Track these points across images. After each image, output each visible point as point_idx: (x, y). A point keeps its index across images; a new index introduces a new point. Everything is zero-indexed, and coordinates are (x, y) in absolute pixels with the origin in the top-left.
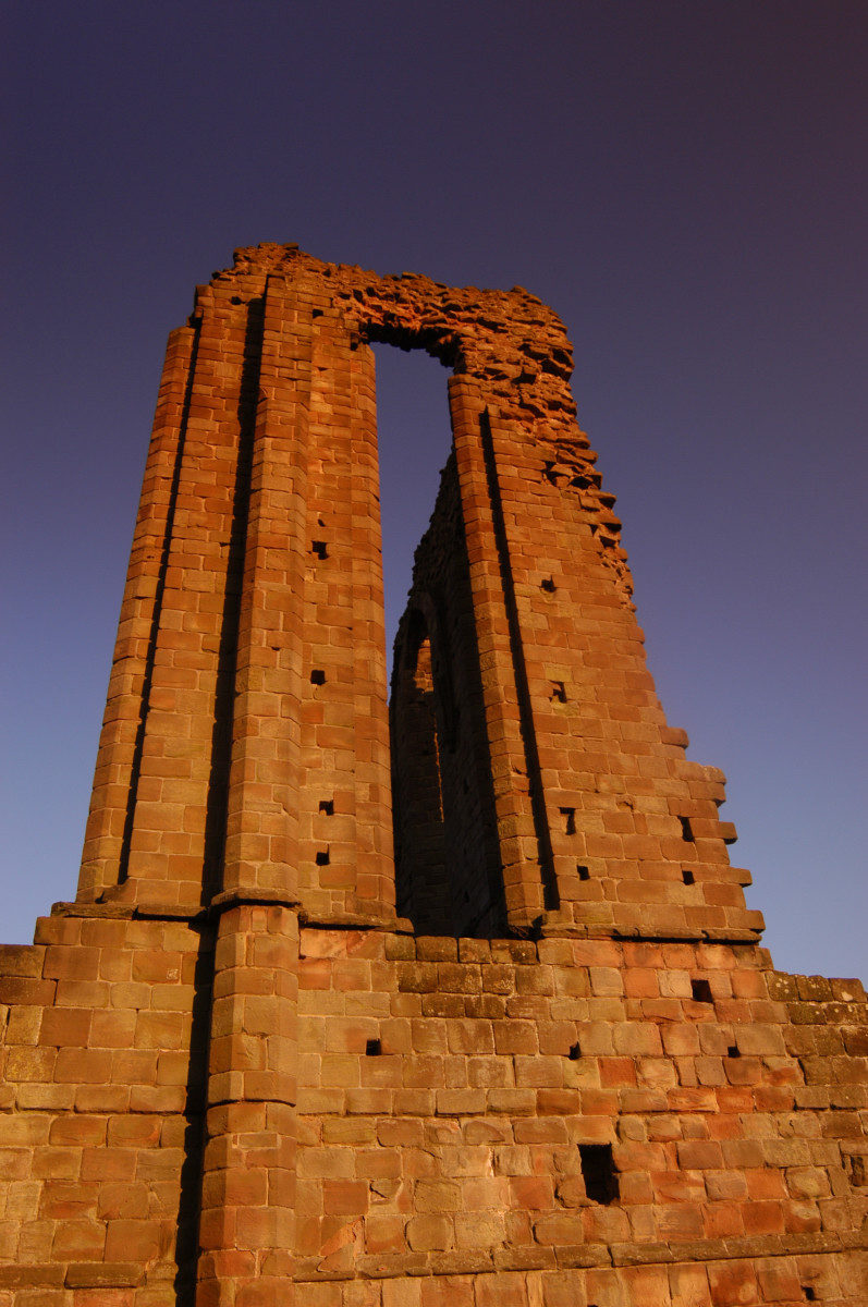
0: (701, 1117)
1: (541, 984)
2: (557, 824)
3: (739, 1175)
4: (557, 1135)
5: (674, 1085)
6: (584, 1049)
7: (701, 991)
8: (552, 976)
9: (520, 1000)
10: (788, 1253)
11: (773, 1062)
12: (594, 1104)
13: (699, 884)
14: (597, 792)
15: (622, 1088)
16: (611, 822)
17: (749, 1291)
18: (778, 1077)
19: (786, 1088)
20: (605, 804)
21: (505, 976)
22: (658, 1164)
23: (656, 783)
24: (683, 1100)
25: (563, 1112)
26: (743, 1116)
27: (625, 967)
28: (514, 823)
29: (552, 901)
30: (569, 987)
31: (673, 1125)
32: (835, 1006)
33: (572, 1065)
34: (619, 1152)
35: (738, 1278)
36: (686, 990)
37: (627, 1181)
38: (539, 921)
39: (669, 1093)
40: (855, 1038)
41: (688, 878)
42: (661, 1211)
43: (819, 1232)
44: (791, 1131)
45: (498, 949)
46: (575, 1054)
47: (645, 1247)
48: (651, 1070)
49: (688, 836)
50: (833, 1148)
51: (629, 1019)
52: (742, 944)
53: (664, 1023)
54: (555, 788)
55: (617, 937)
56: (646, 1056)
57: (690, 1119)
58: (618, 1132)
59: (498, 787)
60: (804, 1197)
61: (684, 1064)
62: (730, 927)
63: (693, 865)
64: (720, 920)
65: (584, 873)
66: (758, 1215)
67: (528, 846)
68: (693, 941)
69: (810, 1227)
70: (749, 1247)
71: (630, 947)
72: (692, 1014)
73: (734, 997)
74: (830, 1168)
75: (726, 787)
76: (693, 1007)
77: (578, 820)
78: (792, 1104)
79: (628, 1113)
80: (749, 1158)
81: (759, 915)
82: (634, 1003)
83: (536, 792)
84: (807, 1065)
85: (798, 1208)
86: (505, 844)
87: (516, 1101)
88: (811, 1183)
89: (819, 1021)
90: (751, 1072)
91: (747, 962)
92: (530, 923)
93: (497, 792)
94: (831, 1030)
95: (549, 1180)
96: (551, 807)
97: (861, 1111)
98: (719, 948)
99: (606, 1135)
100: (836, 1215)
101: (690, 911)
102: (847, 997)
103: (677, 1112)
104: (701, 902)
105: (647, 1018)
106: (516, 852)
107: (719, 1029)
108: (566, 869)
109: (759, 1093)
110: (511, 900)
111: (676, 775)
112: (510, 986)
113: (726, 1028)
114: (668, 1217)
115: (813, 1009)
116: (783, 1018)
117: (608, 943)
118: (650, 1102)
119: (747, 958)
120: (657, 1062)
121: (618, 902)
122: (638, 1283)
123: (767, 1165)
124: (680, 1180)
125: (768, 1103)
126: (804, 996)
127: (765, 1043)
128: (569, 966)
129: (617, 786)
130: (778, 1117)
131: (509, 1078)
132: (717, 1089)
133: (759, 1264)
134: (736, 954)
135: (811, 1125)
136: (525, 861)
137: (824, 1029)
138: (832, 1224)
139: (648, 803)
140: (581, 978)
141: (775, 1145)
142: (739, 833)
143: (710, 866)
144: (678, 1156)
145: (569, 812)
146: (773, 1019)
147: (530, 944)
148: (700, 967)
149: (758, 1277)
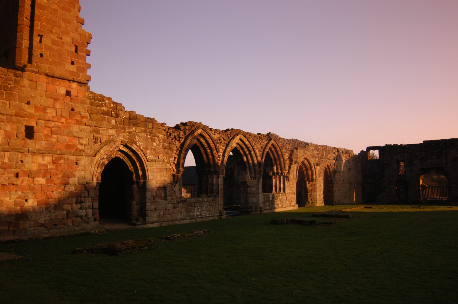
0: (60, 124)
1: (21, 84)
2: (36, 39)
3: (66, 138)
4: (19, 122)
5: (54, 115)
6: (31, 102)
7: (68, 93)
8: (25, 82)
9: (14, 87)
10: (74, 155)
11: (83, 113)
12: (31, 116)
13: (75, 65)
14: (51, 32)
15: (42, 113)
16: (54, 42)
17: (62, 161)
18: (83, 117)
19: (84, 120)
20: (53, 36)
21: (11, 80)
22: (46, 132)
23: (71, 33)
24: (56, 119)
25: (22, 117)
26: (71, 125)
27: (48, 83)
28: (22, 35)
29: (30, 61)
30: (30, 86)
31: (53, 124)
32: (103, 103)
33: (27, 106)
34: (36, 128)
35: (60, 159)
36: (64, 92)
37: (36, 135)
38: (25, 66)
39: (53, 117)
40: (106, 112)
41: (73, 63)
42: (44, 143)
43: (83, 152)
44: (82, 130)
45: (10, 72)
46: (28, 103)
47: (37, 150)
48: (49, 111)
49: (76, 51)
50: (92, 135)
51: (46, 97)
52: (83, 84)
53: (56, 100)
54: (38, 28)
55: (47, 75)
56: (48, 107)
57: (57, 123)
58: (36, 124)
59: (19, 22)
60: (81, 144)
61: (58, 110)
62: (81, 79)
63: (75, 60)
64: (78, 76)
65: (41, 55)
66: (68, 146)
67: (25, 43)
68: (69, 81)
69: (81, 150)
70: (64, 153)
71: (51, 79)
72: (64, 98)
73: (77, 96)
74: (90, 139)
75: (91, 40)
76: (65, 97)
77: (43, 39)
78: (85, 124)
79: (40, 120)
80: (70, 134)
81: (90, 77)
82: (48, 93)
83: (32, 27)
84: (91, 116)
85: (79, 147)
86: (18, 40)
87: (9, 112)
88: (84, 142)
89: (98, 106)
90: (76, 115)
91: (83, 88)
92: (22, 66)
93: (19, 23)
94: (100, 109)
95: (15, 132)
96: (35, 34)
97: (101, 128)
98: (76, 83)
99: (33, 124)
100: (88, 149)
101: (71, 72)
102: (107, 101)
103: (54, 121)
104: (75, 70)
105: (51, 98)
106: (21, 44)
107: (70, 104)
108: (36, 53)
109: (77, 120)
110: (17, 58)
111: (77, 33)
112: (12, 83)
113: (72, 104)
114: (45, 144)
115: (97, 103)
116: (88, 104)
117: (44, 76)
118: (47, 118)
119: (83, 87)
120: (51, 109)
121: (50, 66)
122: (34, 157)
123: (74, 136)
124: (51, 137)
125: (79, 123)
126: (96, 99)
127: (82, 109)
128: (31, 80)
129: (58, 32)
130: (80, 126)
131: (8, 106)
132: (66, 118)
133: (66, 156)
134: (81, 86)
135: (88, 129)
136: (24, 47)
137: (98, 108)
138: (86, 151)
139: (67, 39)
140: (34, 84)
141: (77, 132)
142: (91, 54)
143: (80, 61)
144: (51, 131)
145: (41, 36)
146: (86, 104)
147: (20, 72)
148: (69, 87)
149: (65, 159)
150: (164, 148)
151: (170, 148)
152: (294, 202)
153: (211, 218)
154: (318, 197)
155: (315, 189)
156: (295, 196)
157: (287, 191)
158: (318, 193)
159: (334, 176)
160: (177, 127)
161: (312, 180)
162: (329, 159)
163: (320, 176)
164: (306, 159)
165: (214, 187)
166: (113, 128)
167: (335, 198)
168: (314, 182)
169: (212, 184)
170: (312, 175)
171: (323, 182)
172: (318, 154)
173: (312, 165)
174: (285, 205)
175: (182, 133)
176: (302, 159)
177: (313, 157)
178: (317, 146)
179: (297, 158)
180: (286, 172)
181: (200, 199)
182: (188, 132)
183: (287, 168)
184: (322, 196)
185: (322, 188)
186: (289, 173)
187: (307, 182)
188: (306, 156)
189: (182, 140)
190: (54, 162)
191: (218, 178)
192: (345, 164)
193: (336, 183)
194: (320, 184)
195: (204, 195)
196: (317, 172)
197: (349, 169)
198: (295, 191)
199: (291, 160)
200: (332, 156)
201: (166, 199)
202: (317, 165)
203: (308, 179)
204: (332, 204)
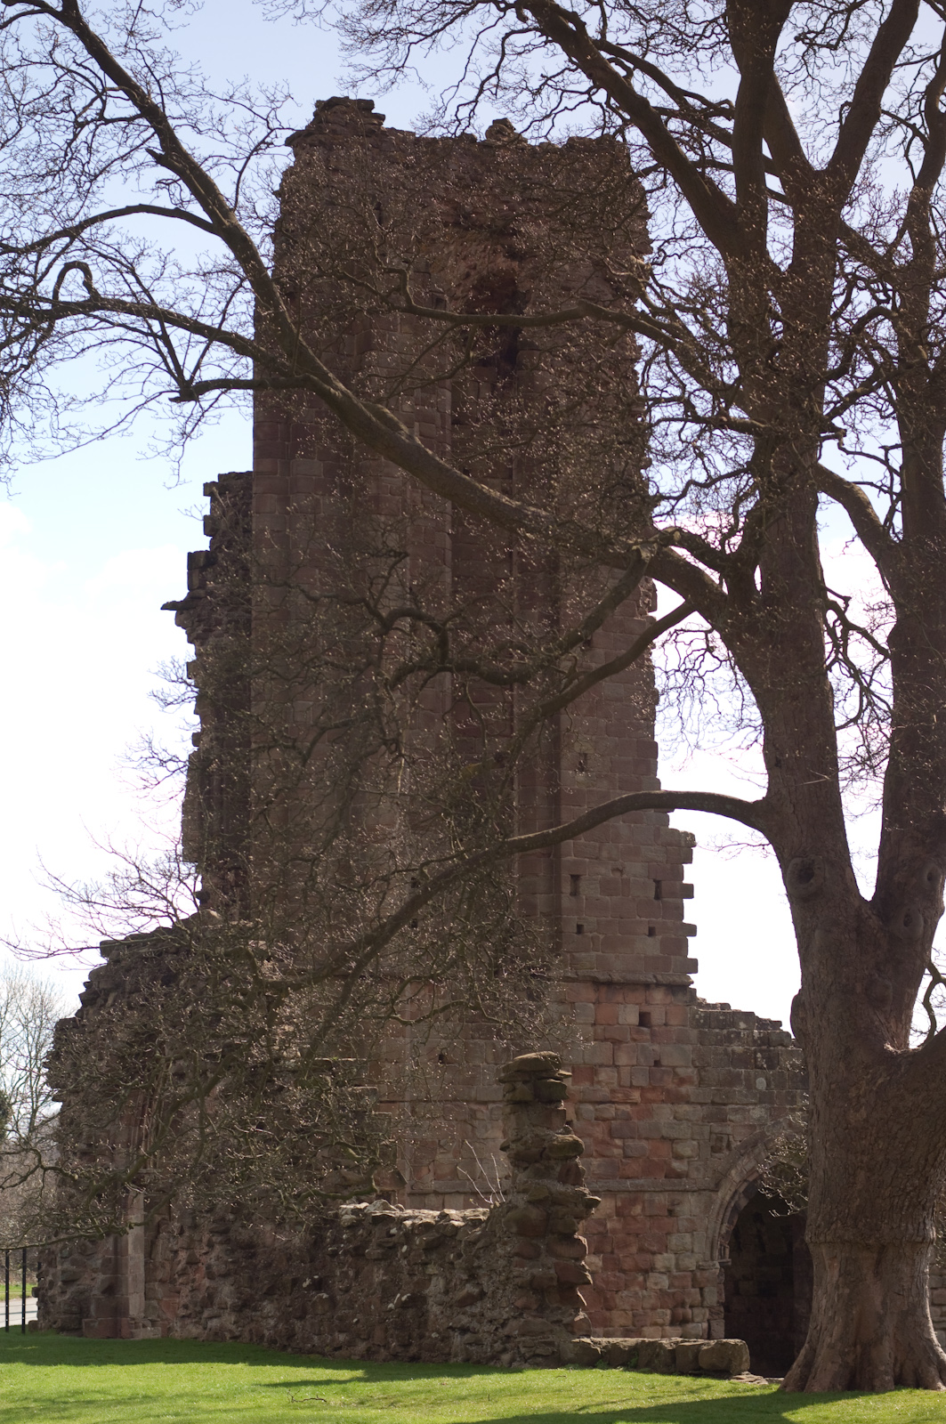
0: (628, 1106)
1: (544, 1015)
3: (644, 1143)
5: (615, 1085)
7: (644, 1020)
10: (663, 1191)
11: (680, 1071)
13: (659, 937)
14: (598, 859)
15: (584, 1086)
16: (605, 886)
17: (638, 1209)
18: (682, 1081)
19: (684, 1089)
20: (603, 871)
22: (598, 1134)
23: (644, 849)
24: (620, 1095)
26: (655, 1106)
27: (597, 1003)
28: (535, 882)
30: (561, 1017)
31: (611, 1111)
32: (733, 1032)
35: (633, 1203)
36: (633, 1019)
39: (612, 1091)
40: (740, 1056)
41: (651, 932)
42: (595, 1162)
43: (685, 1179)
44: (681, 1117)
48: (603, 1075)
49: (657, 897)
51: (595, 1040)
52: (680, 987)
53: (616, 1042)
54: (569, 858)
55: (596, 983)
56: (601, 1066)
57: (621, 1107)
58: (577, 1113)
60: (680, 1158)
61: (625, 1071)
62: (673, 973)
63: (657, 921)
64: (668, 967)
65: (580, 929)
66: (649, 1167)
68: (646, 986)
69: (680, 1176)
70: (642, 1185)
71: (604, 990)
72: (635, 1036)
73: (666, 1025)
74: (701, 1142)
75: (694, 850)
76: (638, 1032)
77: (583, 884)
78: (687, 1099)
79: (585, 1101)
80: (653, 1133)
81: (695, 960)
82: (600, 1029)
84: (702, 1074)
85: (676, 1165)
86: (525, 898)
88: (686, 1149)
89: (720, 1043)
90: (665, 1077)
91: (680, 999)
94: (725, 1050)
97: (730, 1106)
98: (663, 989)
100: (697, 1169)
101: (648, 960)
102: (742, 1025)
103: (614, 1103)
104: (657, 953)
105: (606, 1040)
107: (651, 1048)
108: (569, 925)
109: (668, 1091)
111: (659, 842)
113: (656, 1047)
114: (599, 1166)
115: (717, 1034)
116: (695, 1040)
117: (589, 986)
118: (599, 1096)
119: (680, 996)
120: (608, 1069)
121: (600, 953)
123: (663, 1137)
124: (609, 1145)
125: (672, 1098)
126: (712, 1025)
127: (678, 1058)
128: (562, 1002)
129: (614, 854)
130: (676, 1108)
133: (646, 1195)
134: (674, 994)
135: (696, 1114)
137: (720, 1049)
138: (694, 1174)
139: (635, 869)
140: (569, 1011)
141: (670, 1126)
142: (695, 891)
143: (668, 922)
144: (610, 1130)
145: (575, 878)
146: (688, 1042)
148: (647, 1002)
149: (643, 1202)
166: (760, 1102)
190: (619, 1213)
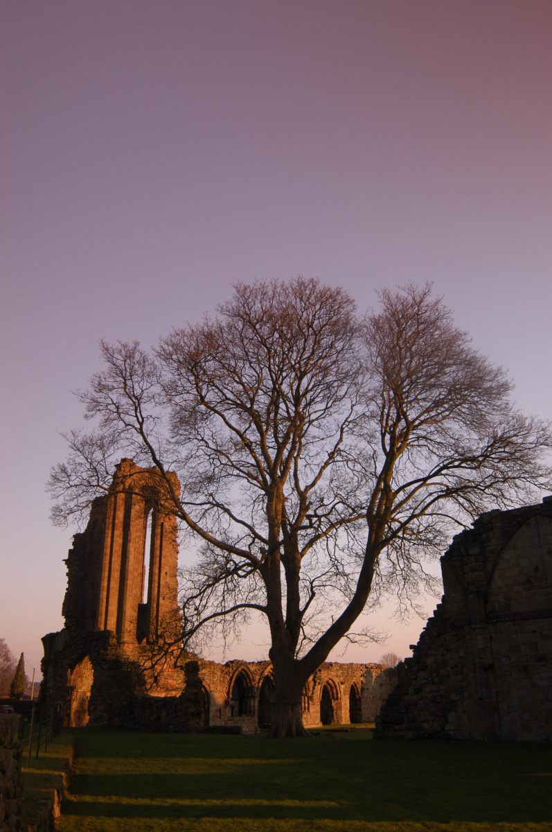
2: (159, 624)
28: (153, 623)
96: (159, 621)
150: (221, 681)
151: (224, 682)
152: (318, 720)
153: (249, 733)
154: (343, 715)
155: (340, 708)
156: (319, 715)
157: (311, 710)
158: (343, 711)
159: (362, 693)
160: (227, 665)
161: (337, 699)
162: (355, 676)
163: (345, 694)
164: (330, 679)
165: (252, 709)
167: (363, 716)
168: (339, 701)
169: (250, 706)
170: (337, 693)
171: (348, 701)
172: (342, 673)
173: (337, 684)
174: (309, 723)
175: (231, 669)
176: (326, 679)
177: (337, 676)
178: (341, 666)
179: (320, 679)
180: (311, 693)
181: (242, 718)
182: (235, 669)
183: (311, 689)
184: (348, 715)
185: (348, 706)
186: (313, 693)
187: (333, 701)
188: (330, 676)
189: (231, 675)
191: (254, 701)
192: (376, 679)
193: (364, 700)
194: (345, 702)
195: (244, 715)
196: (342, 690)
197: (381, 685)
198: (319, 710)
199: (315, 682)
200: (359, 674)
201: (220, 718)
202: (342, 683)
203: (333, 698)
204: (360, 722)
